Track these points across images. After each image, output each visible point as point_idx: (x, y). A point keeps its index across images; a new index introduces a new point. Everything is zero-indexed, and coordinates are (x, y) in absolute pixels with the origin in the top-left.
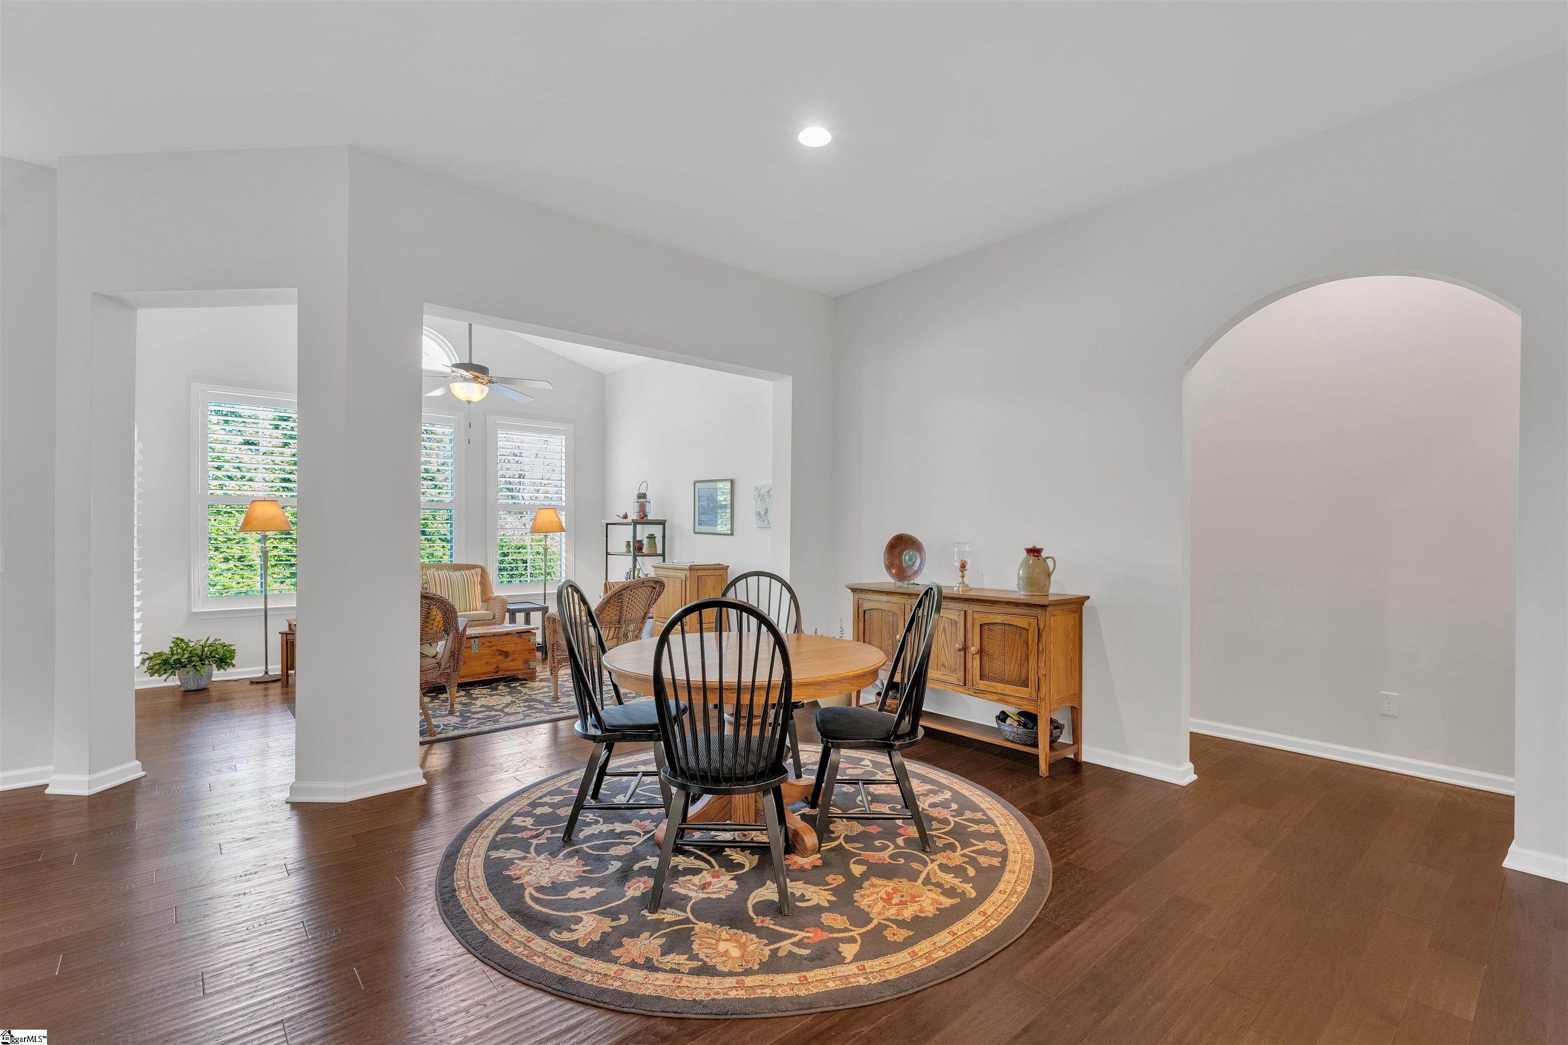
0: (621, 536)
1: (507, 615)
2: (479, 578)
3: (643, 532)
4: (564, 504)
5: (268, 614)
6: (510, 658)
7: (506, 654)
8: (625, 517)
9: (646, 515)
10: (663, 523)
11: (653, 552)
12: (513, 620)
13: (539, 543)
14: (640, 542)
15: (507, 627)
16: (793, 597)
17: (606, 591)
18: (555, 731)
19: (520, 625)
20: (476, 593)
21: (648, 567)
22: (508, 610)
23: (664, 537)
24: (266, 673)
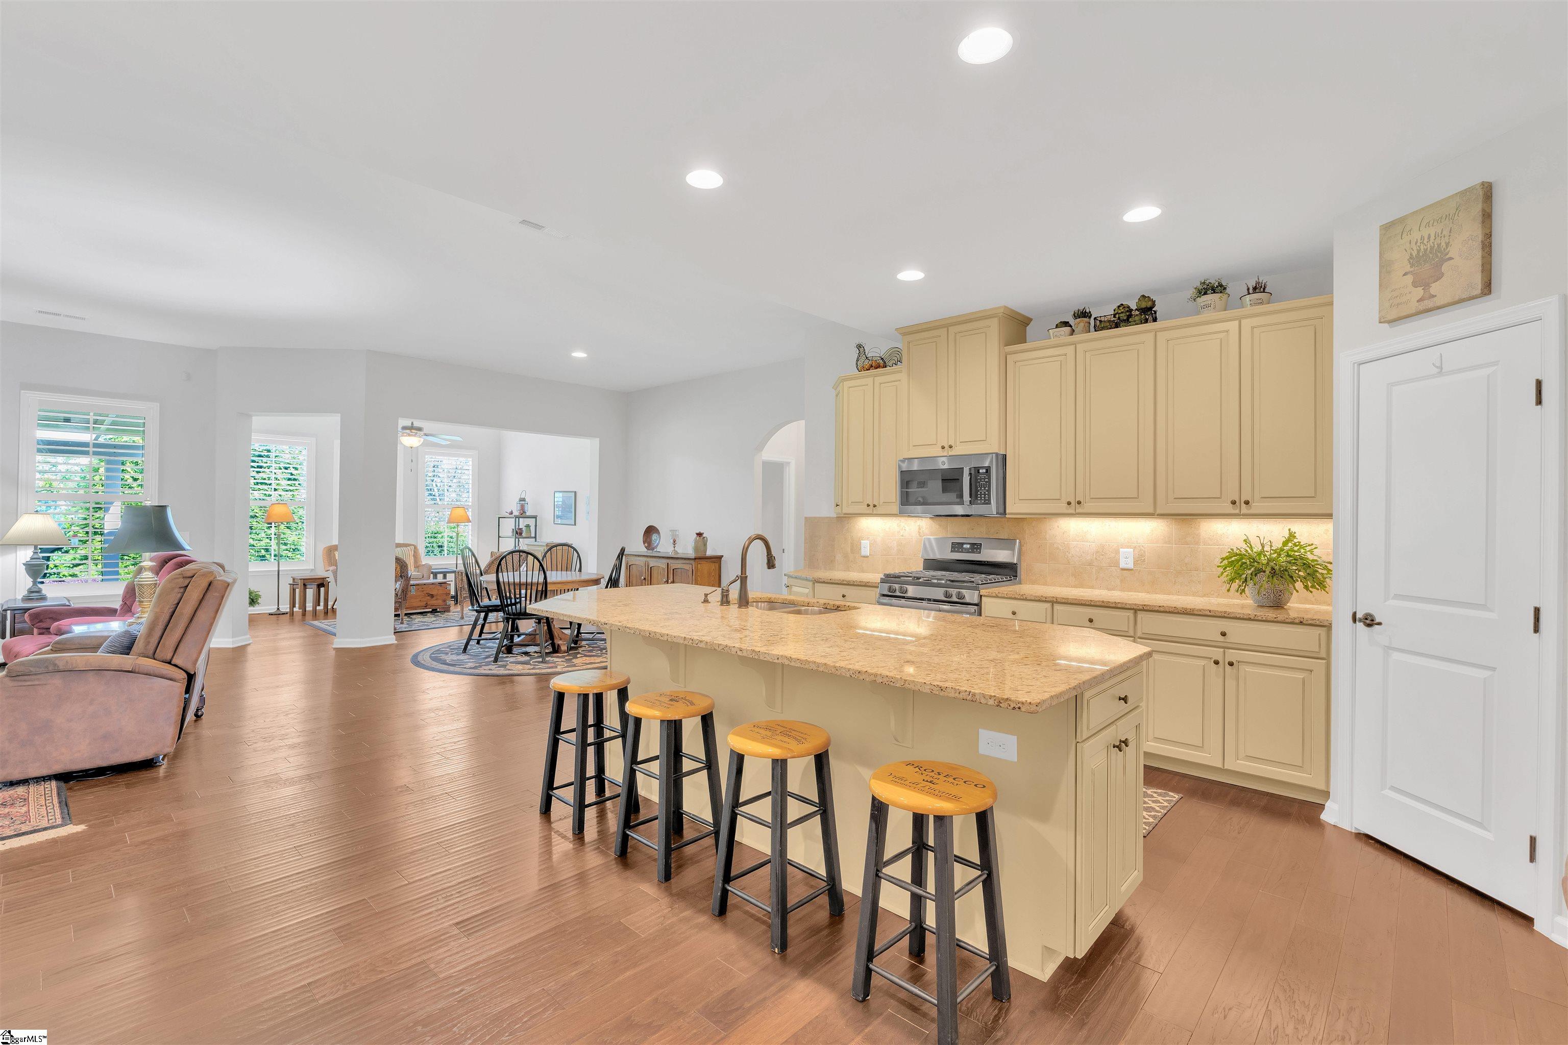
0: (508, 526)
1: (432, 575)
2: (413, 552)
3: (523, 523)
4: (470, 504)
5: (280, 573)
6: (435, 598)
7: (432, 596)
8: (511, 513)
9: (524, 512)
10: (535, 517)
11: (529, 536)
12: (435, 577)
13: (453, 530)
14: (521, 529)
15: (432, 580)
16: (579, 556)
17: (492, 556)
18: (461, 631)
19: (440, 578)
20: (411, 562)
21: (524, 545)
22: (432, 573)
23: (536, 526)
24: (278, 609)
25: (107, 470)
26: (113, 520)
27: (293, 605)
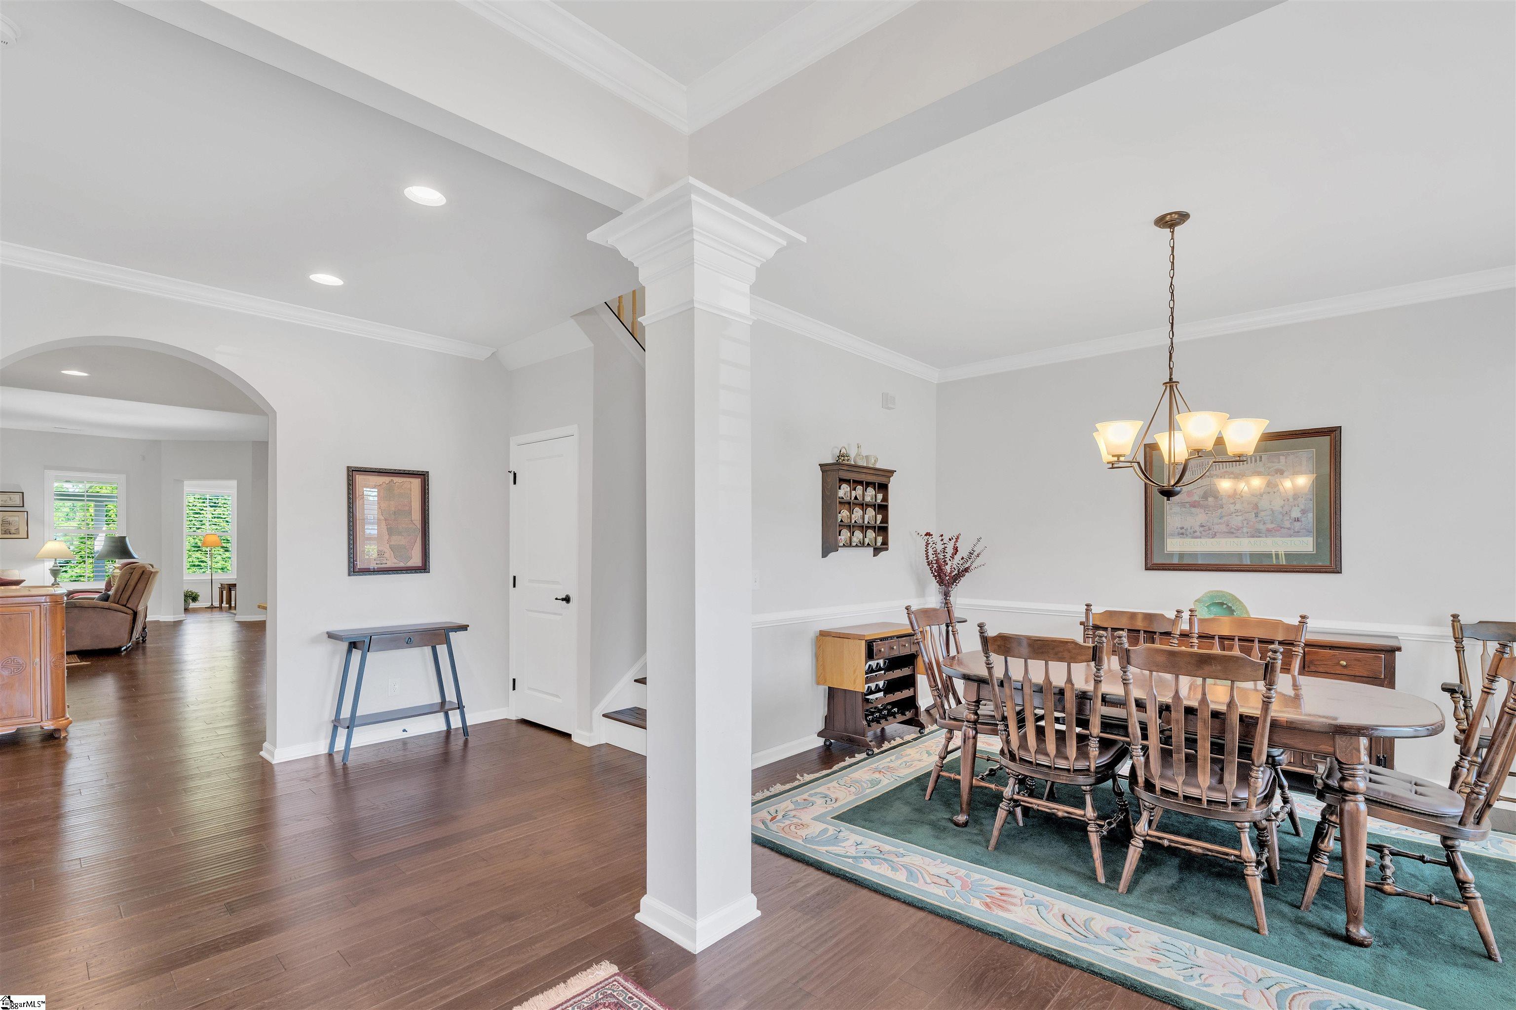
24: (212, 604)
25: (96, 511)
26: (99, 545)
27: (221, 602)
